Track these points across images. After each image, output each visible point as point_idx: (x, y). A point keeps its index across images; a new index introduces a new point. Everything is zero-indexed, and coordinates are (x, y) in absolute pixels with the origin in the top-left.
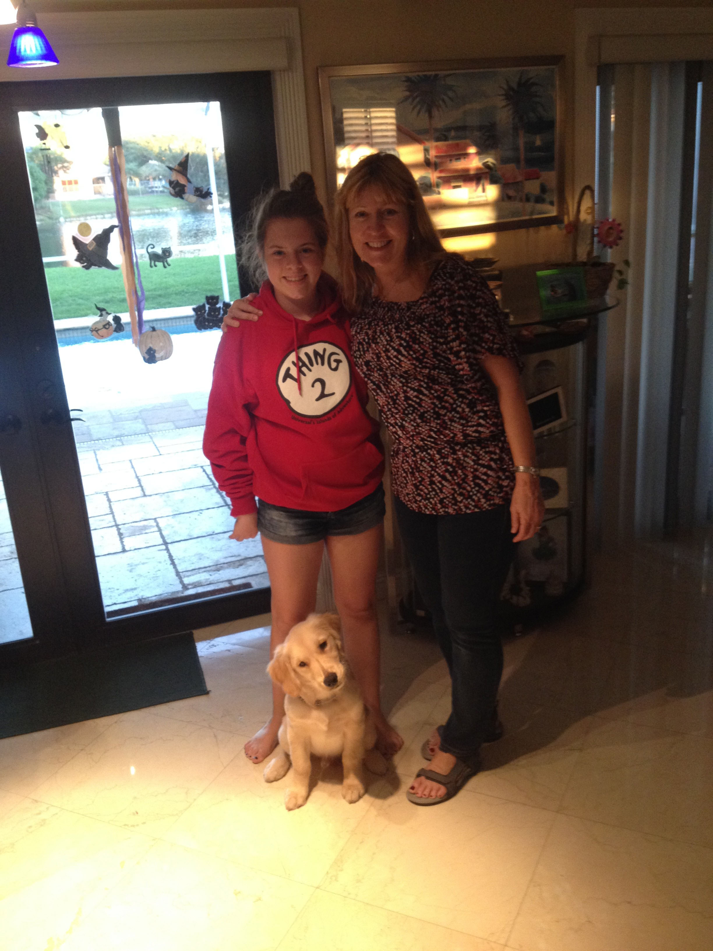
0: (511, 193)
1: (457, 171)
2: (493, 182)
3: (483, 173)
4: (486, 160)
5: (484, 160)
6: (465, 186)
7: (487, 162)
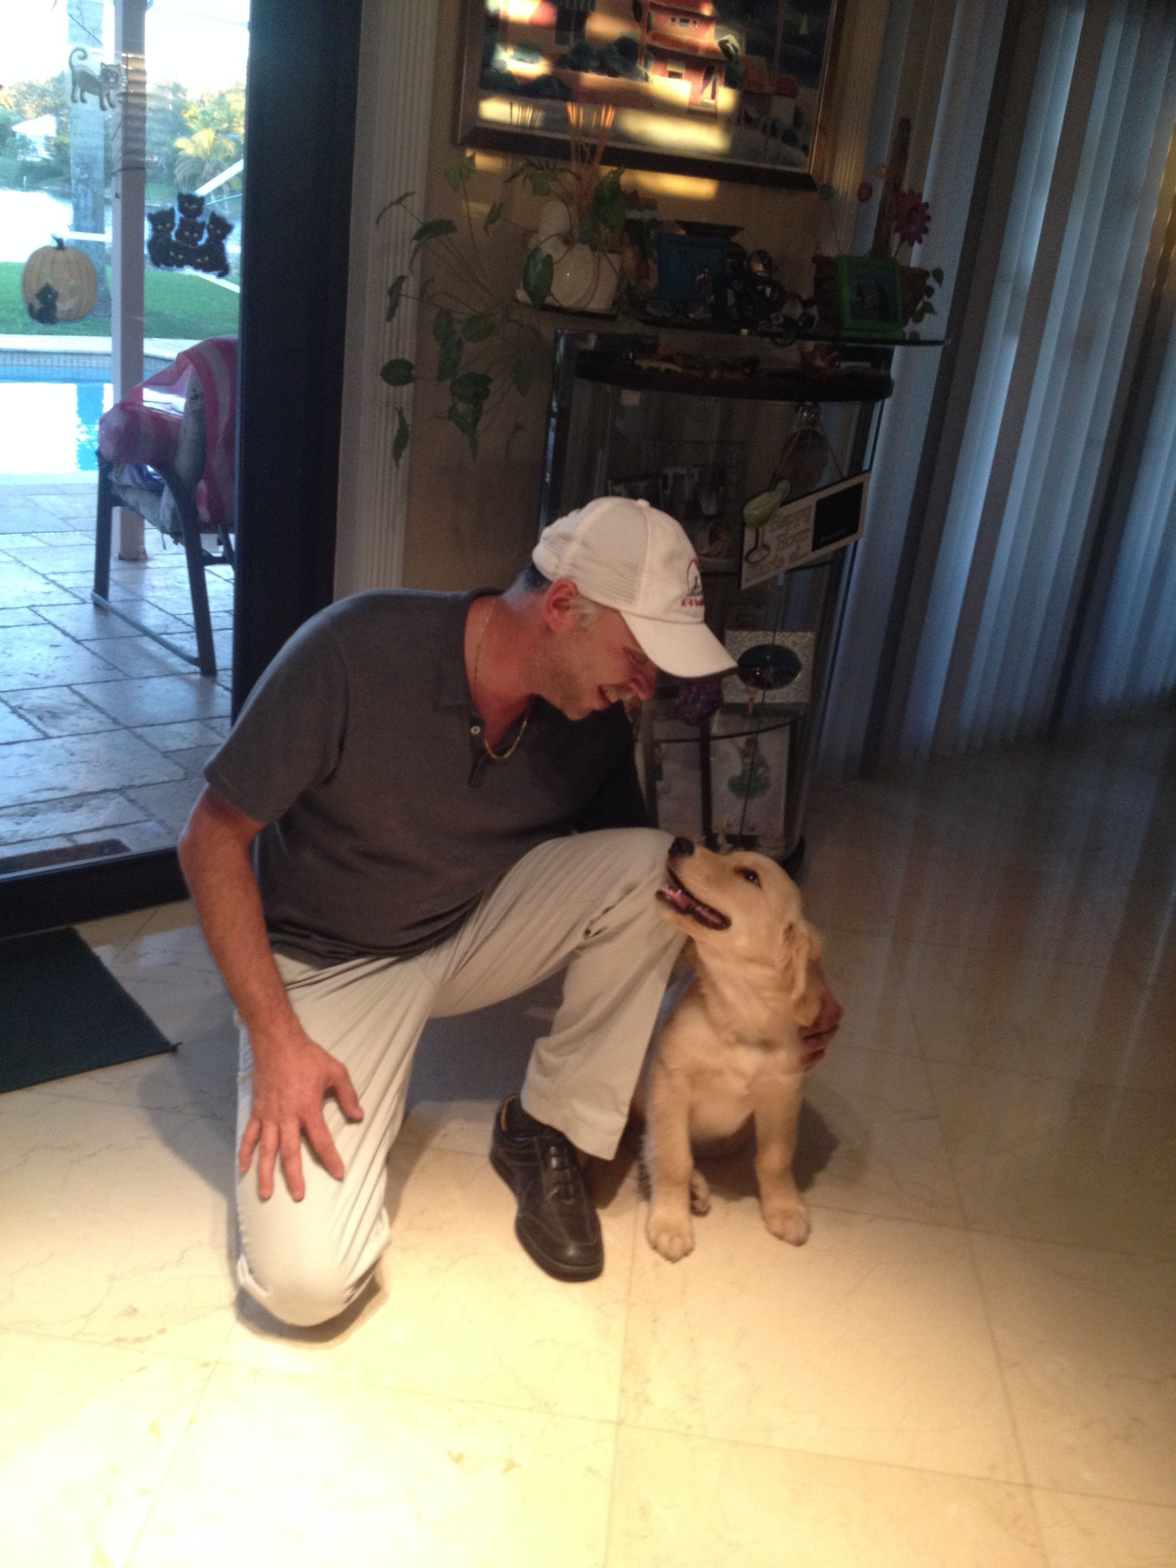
0: (753, 113)
1: (678, 43)
2: (730, 83)
3: (716, 61)
4: (725, 38)
5: (723, 35)
6: (687, 78)
7: (727, 41)
